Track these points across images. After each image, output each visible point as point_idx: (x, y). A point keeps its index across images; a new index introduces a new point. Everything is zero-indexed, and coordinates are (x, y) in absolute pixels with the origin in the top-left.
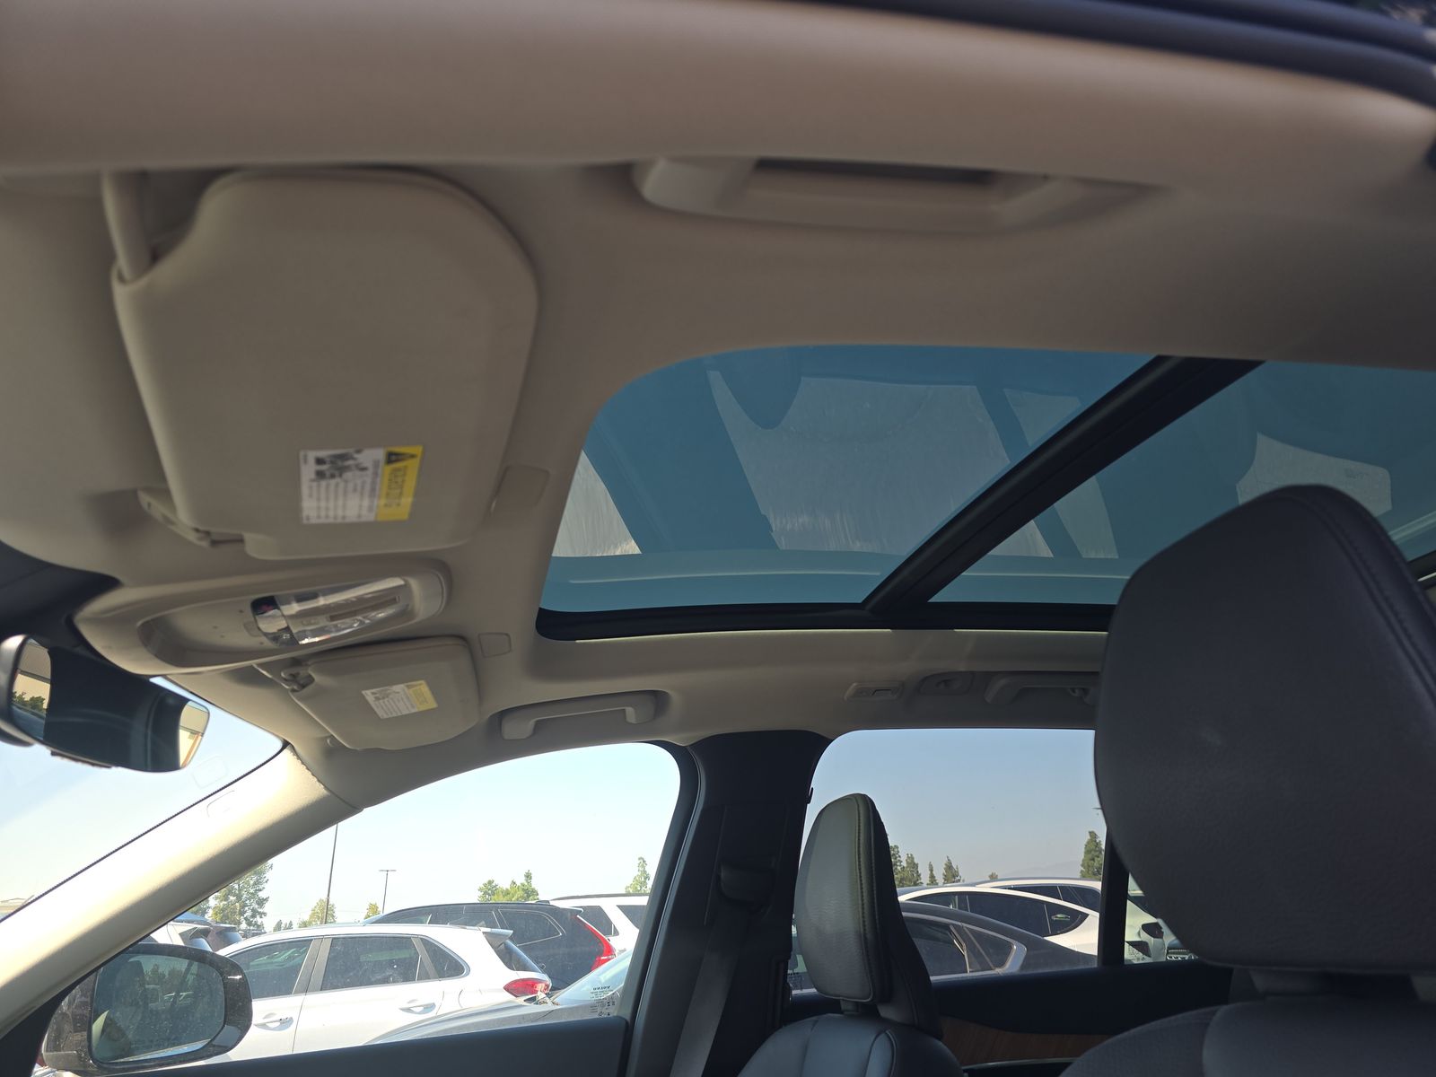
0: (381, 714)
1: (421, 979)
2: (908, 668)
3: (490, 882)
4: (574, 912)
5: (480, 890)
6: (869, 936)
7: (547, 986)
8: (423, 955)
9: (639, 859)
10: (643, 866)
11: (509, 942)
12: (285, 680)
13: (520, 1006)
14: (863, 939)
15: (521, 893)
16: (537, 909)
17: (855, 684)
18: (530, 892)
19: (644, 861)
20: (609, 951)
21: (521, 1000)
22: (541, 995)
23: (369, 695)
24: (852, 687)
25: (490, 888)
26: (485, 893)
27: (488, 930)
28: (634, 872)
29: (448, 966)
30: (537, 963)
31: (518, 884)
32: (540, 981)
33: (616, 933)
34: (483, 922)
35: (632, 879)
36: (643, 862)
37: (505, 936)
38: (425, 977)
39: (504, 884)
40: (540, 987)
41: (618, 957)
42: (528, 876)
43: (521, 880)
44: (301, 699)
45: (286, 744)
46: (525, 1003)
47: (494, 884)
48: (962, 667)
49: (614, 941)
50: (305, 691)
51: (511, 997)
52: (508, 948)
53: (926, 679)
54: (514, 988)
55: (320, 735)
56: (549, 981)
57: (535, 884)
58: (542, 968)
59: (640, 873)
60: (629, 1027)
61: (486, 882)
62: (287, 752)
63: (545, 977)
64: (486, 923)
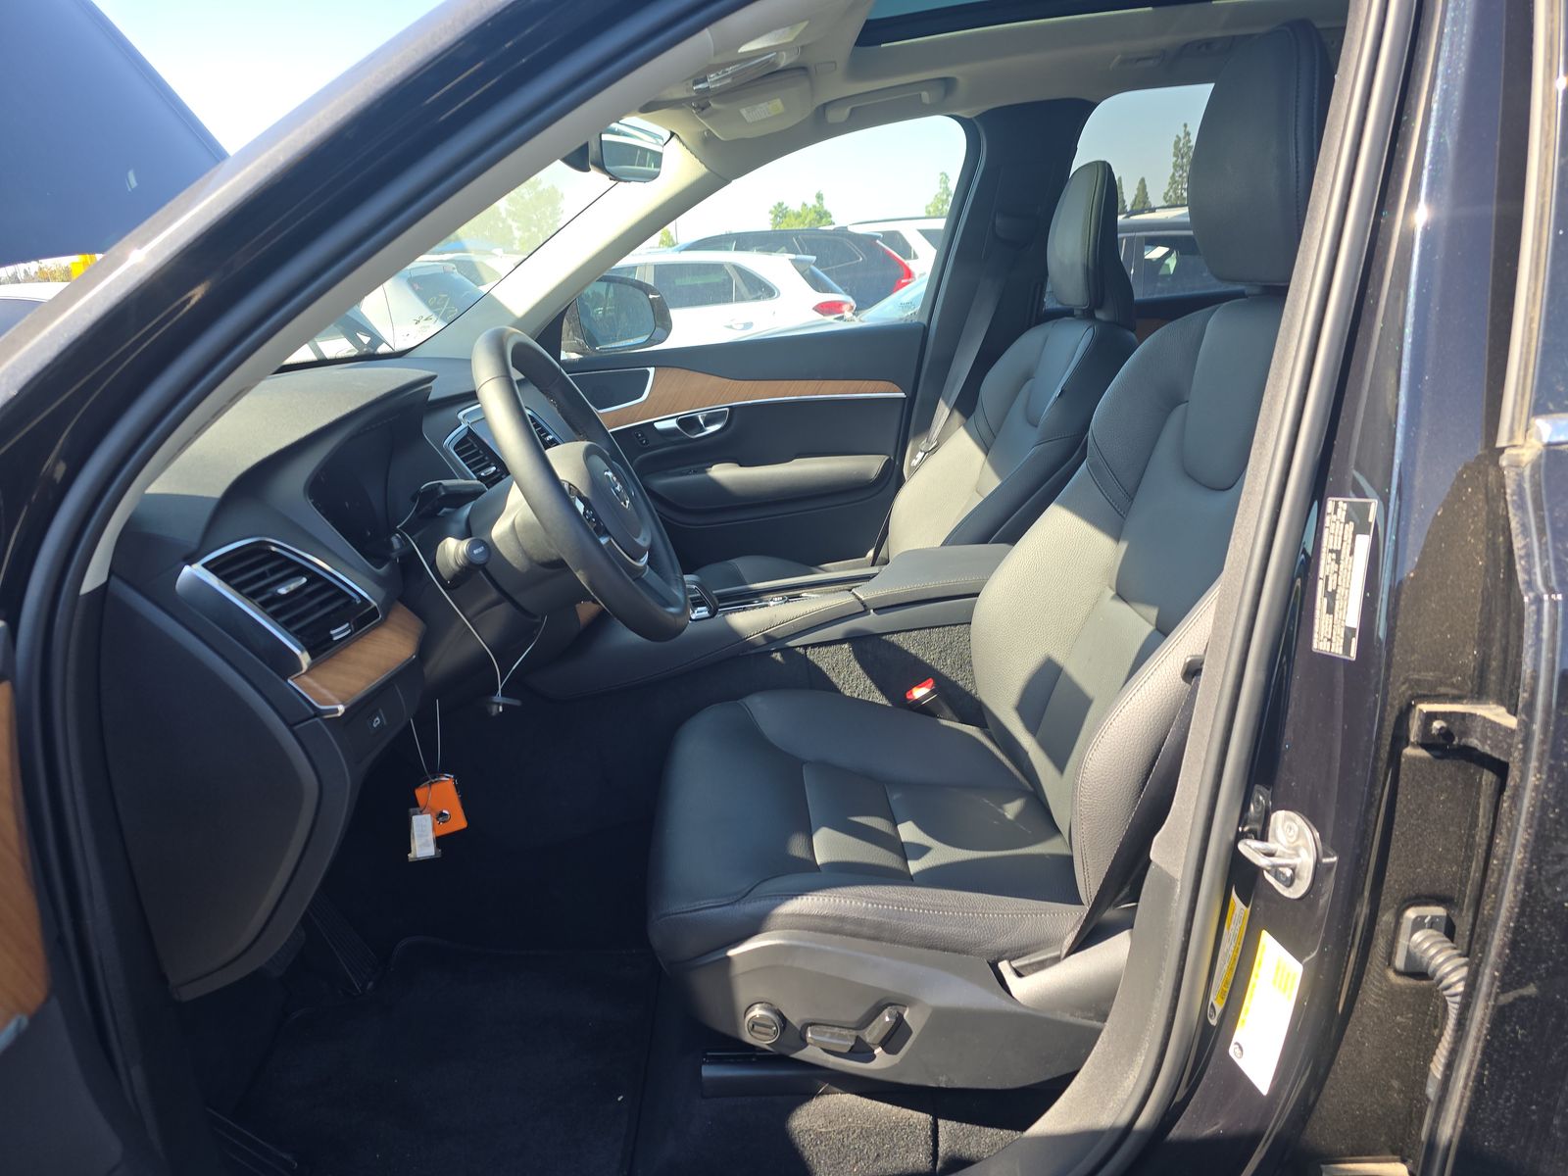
0: (749, 120)
1: (737, 301)
2: (1166, 41)
3: (780, 205)
4: (873, 238)
5: (771, 212)
6: (1090, 265)
7: (852, 307)
8: (736, 280)
9: (942, 174)
10: (945, 183)
11: (813, 267)
12: (694, 107)
13: (831, 323)
14: (1087, 269)
15: (813, 215)
16: (834, 235)
17: (1119, 57)
18: (823, 215)
19: (947, 177)
20: (909, 274)
21: (830, 318)
22: (848, 314)
23: (743, 112)
24: (1116, 60)
25: (780, 212)
26: (776, 216)
27: (793, 256)
28: (937, 189)
29: (760, 289)
30: (840, 286)
31: (810, 206)
32: (844, 303)
33: (916, 257)
34: (784, 248)
35: (934, 197)
36: (945, 177)
37: (810, 262)
38: (741, 299)
39: (794, 206)
40: (845, 308)
41: (918, 281)
42: (819, 197)
43: (812, 202)
44: (702, 118)
45: (672, 134)
46: (836, 321)
47: (784, 206)
48: (1217, 34)
49: (912, 264)
50: (705, 112)
51: (820, 316)
52: (812, 272)
53: (1186, 45)
54: (825, 308)
55: (700, 130)
56: (853, 303)
57: (828, 206)
58: (845, 291)
59: (941, 191)
60: (926, 329)
61: (776, 204)
62: (674, 139)
63: (850, 299)
64: (787, 248)
